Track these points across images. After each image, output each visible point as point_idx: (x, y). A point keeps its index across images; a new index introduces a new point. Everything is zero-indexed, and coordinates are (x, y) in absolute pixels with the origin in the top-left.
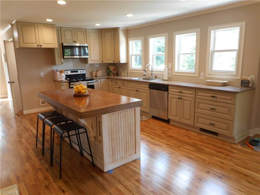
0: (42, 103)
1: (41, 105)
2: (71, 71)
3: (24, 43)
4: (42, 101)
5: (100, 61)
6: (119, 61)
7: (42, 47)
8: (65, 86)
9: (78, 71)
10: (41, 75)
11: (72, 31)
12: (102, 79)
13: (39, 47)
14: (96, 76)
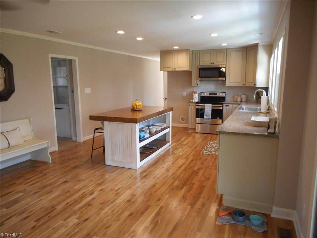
0: (182, 120)
1: (181, 121)
2: (209, 93)
3: (163, 67)
4: (182, 118)
5: (241, 84)
6: (255, 85)
7: (176, 70)
8: (192, 107)
9: (217, 93)
10: (184, 95)
11: (211, 53)
12: (234, 104)
13: (174, 70)
14: (241, 101)
